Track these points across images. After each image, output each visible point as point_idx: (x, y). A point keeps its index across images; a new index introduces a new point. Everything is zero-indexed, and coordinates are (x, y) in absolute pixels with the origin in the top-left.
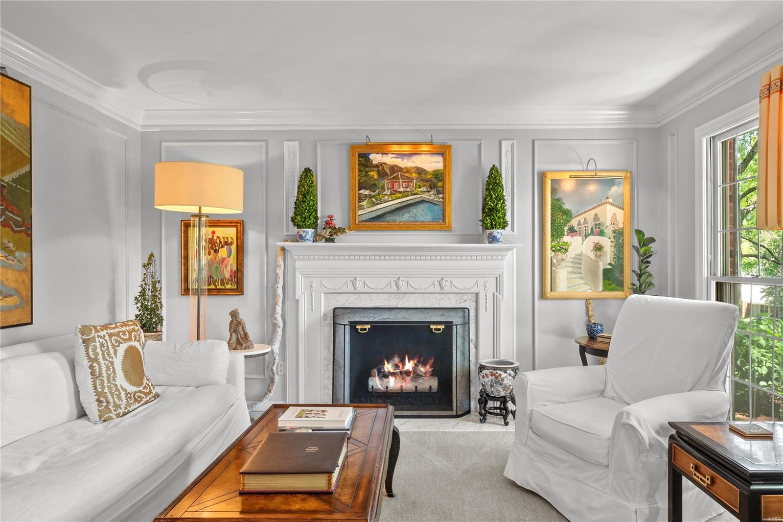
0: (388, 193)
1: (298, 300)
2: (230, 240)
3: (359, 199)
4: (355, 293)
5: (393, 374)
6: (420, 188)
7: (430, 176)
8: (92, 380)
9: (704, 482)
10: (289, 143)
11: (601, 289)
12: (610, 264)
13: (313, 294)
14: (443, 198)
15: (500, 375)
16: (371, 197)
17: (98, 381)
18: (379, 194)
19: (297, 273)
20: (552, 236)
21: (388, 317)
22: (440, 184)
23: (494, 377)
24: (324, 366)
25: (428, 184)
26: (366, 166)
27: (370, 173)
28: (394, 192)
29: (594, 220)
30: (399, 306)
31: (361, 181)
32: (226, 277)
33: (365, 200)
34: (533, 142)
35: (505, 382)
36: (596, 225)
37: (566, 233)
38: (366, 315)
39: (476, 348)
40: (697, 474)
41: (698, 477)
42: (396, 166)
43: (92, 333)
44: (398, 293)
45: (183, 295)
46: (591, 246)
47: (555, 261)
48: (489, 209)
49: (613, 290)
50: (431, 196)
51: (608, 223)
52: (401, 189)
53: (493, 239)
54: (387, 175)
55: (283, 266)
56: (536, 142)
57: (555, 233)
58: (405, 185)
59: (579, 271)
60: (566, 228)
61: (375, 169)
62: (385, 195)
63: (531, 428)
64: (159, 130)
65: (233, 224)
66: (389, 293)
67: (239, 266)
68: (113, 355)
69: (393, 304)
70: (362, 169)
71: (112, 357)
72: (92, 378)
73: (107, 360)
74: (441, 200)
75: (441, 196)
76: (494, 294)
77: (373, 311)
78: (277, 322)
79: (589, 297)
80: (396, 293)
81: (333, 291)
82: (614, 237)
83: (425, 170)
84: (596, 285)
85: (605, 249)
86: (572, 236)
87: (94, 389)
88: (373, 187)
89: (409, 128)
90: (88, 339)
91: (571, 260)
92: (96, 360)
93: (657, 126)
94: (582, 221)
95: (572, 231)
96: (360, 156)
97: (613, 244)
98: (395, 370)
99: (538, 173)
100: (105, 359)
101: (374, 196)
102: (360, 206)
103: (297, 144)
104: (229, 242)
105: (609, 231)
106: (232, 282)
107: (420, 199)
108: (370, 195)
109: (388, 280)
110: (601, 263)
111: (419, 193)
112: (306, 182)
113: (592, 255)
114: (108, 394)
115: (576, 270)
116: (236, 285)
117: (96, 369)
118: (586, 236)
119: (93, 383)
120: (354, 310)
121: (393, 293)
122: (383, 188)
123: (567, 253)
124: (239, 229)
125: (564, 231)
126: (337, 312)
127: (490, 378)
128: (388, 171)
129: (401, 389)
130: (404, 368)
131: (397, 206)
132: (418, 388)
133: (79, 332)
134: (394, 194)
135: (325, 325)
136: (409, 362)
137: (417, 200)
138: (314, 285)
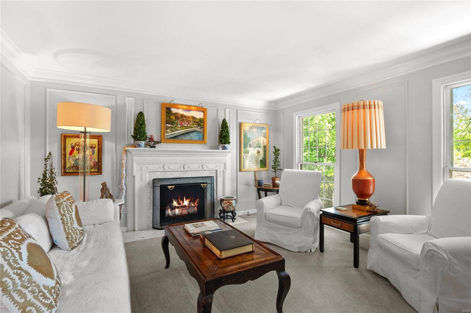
0: (180, 127)
1: (135, 176)
2: (93, 146)
3: (166, 128)
4: (164, 172)
5: (178, 207)
6: (194, 125)
7: (198, 121)
8: (63, 226)
9: (338, 226)
10: (128, 98)
11: (259, 167)
12: (262, 158)
13: (143, 173)
14: (203, 130)
15: (232, 202)
16: (172, 128)
17: (66, 227)
18: (175, 127)
19: (134, 163)
20: (244, 147)
21: (179, 182)
22: (202, 124)
23: (229, 203)
24: (148, 207)
25: (197, 124)
26: (169, 113)
27: (171, 117)
28: (182, 126)
29: (257, 142)
30: (184, 177)
31: (167, 120)
32: (91, 165)
33: (169, 129)
34: (237, 111)
35: (233, 205)
36: (258, 144)
37: (248, 146)
38: (169, 182)
39: (216, 192)
40: (335, 224)
41: (335, 225)
42: (183, 115)
43: (61, 200)
44: (184, 171)
45: (63, 176)
46: (256, 152)
47: (244, 157)
48: (224, 136)
49: (263, 167)
50: (198, 129)
51: (262, 143)
52: (185, 125)
53: (224, 148)
54: (179, 118)
55: (125, 159)
56: (238, 111)
57: (244, 146)
58: (187, 123)
59: (252, 160)
60: (248, 145)
61: (174, 115)
62: (178, 127)
63: (266, 219)
64: (44, 81)
65: (96, 137)
66: (180, 171)
67: (99, 160)
68: (71, 211)
69: (181, 176)
70: (168, 114)
71: (71, 212)
72: (63, 225)
73: (69, 214)
74: (202, 131)
75: (202, 129)
76: (223, 170)
77: (172, 180)
78: (123, 187)
79: (255, 170)
80: (183, 171)
81: (153, 171)
82: (264, 148)
83: (196, 118)
84: (258, 166)
85: (261, 152)
86: (250, 148)
87: (64, 231)
88: (172, 123)
89: (188, 98)
90: (59, 203)
91: (250, 157)
92: (64, 215)
93: (276, 110)
94: (254, 142)
95: (250, 145)
96: (167, 108)
97: (263, 151)
98: (178, 205)
99: (239, 123)
100: (68, 214)
101: (173, 128)
102: (166, 131)
103: (133, 99)
104: (93, 147)
105: (262, 146)
106: (95, 168)
107: (194, 130)
108: (171, 127)
109: (180, 165)
110: (259, 158)
111: (193, 127)
112: (141, 118)
113: (256, 155)
114: (72, 233)
115: (251, 160)
116: (97, 170)
117: (65, 220)
118: (255, 148)
119: (63, 228)
120: (163, 179)
121: (182, 171)
122: (177, 124)
123: (249, 154)
124: (99, 140)
125: (247, 145)
126: (155, 181)
127: (227, 204)
128: (179, 117)
129: (182, 214)
130: (183, 204)
131: (183, 133)
132: (189, 212)
133: (54, 199)
134: (182, 127)
135: (149, 187)
136: (186, 200)
137: (192, 130)
138: (143, 168)
